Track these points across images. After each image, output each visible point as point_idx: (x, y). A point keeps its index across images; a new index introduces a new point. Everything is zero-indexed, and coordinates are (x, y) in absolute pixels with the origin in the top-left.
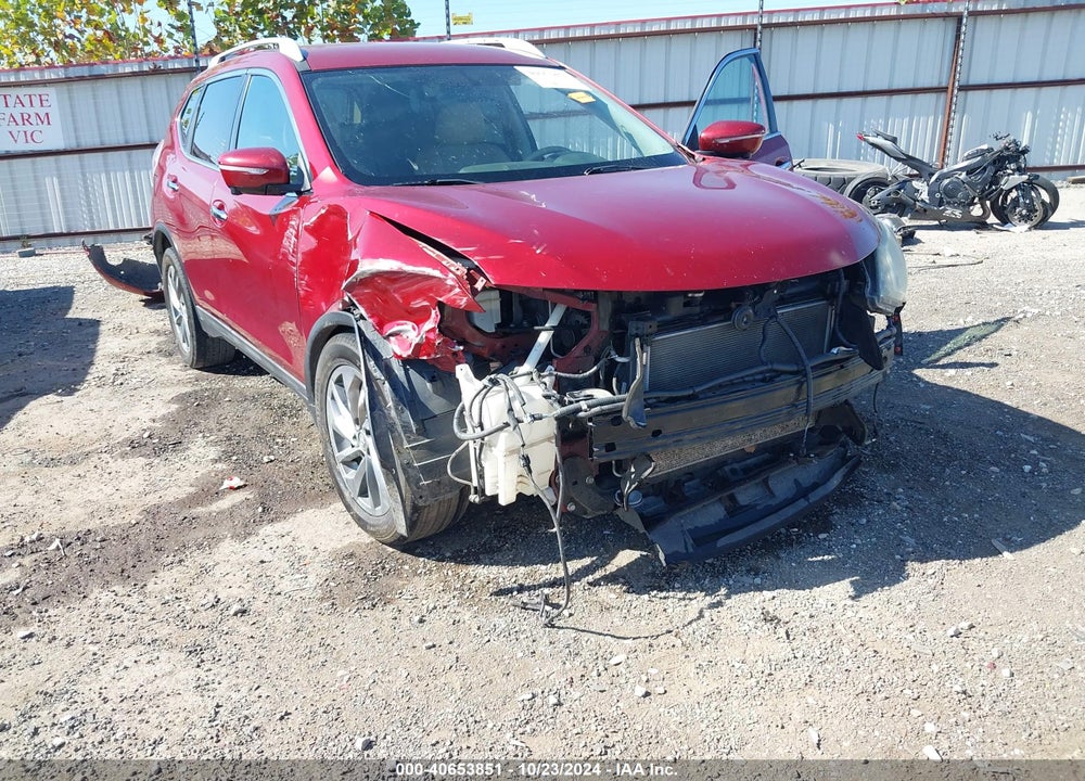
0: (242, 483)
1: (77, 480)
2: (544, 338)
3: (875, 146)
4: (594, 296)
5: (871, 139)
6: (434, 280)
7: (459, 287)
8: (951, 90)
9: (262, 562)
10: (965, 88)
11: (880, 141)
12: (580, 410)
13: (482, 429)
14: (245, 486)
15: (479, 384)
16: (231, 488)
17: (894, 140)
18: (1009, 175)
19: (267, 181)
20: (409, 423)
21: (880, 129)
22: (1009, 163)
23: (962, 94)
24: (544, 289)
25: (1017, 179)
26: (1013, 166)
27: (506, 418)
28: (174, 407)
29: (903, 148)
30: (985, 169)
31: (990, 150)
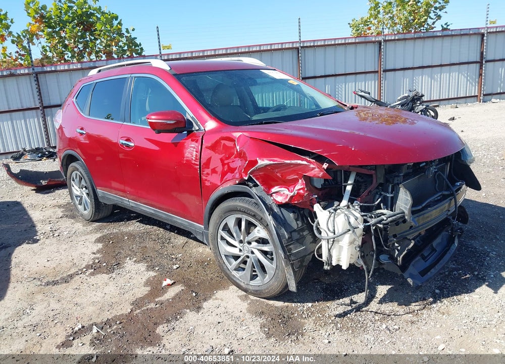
0: (173, 281)
1: (76, 291)
2: (349, 188)
3: (362, 96)
4: (375, 168)
5: (360, 94)
6: (302, 166)
7: (318, 168)
8: (381, 72)
9: (219, 323)
10: (385, 71)
11: (363, 94)
12: (383, 220)
13: (334, 234)
14: (175, 283)
15: (326, 213)
16: (168, 285)
17: (369, 93)
18: (418, 106)
19: (175, 126)
20: (284, 234)
21: (363, 89)
22: (417, 101)
23: (384, 73)
24: (350, 166)
25: (421, 107)
26: (419, 102)
27: (349, 228)
28: (100, 246)
29: (373, 97)
30: (408, 104)
31: (409, 96)
